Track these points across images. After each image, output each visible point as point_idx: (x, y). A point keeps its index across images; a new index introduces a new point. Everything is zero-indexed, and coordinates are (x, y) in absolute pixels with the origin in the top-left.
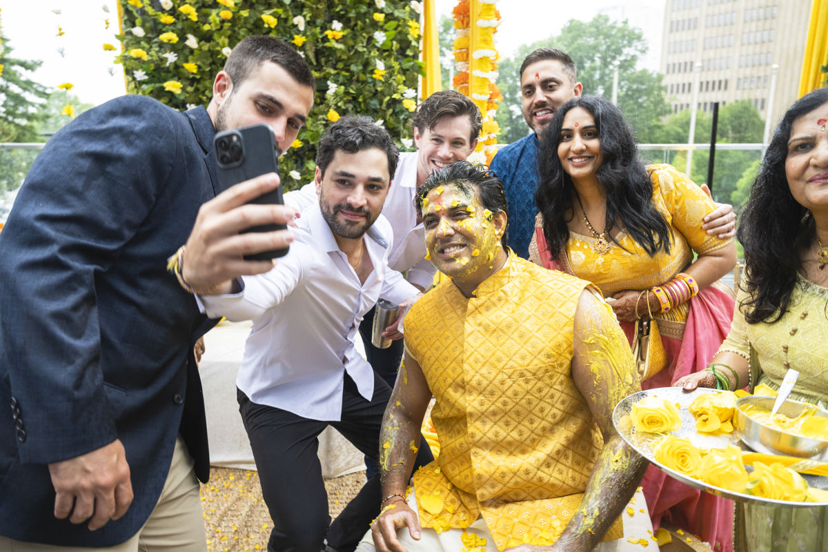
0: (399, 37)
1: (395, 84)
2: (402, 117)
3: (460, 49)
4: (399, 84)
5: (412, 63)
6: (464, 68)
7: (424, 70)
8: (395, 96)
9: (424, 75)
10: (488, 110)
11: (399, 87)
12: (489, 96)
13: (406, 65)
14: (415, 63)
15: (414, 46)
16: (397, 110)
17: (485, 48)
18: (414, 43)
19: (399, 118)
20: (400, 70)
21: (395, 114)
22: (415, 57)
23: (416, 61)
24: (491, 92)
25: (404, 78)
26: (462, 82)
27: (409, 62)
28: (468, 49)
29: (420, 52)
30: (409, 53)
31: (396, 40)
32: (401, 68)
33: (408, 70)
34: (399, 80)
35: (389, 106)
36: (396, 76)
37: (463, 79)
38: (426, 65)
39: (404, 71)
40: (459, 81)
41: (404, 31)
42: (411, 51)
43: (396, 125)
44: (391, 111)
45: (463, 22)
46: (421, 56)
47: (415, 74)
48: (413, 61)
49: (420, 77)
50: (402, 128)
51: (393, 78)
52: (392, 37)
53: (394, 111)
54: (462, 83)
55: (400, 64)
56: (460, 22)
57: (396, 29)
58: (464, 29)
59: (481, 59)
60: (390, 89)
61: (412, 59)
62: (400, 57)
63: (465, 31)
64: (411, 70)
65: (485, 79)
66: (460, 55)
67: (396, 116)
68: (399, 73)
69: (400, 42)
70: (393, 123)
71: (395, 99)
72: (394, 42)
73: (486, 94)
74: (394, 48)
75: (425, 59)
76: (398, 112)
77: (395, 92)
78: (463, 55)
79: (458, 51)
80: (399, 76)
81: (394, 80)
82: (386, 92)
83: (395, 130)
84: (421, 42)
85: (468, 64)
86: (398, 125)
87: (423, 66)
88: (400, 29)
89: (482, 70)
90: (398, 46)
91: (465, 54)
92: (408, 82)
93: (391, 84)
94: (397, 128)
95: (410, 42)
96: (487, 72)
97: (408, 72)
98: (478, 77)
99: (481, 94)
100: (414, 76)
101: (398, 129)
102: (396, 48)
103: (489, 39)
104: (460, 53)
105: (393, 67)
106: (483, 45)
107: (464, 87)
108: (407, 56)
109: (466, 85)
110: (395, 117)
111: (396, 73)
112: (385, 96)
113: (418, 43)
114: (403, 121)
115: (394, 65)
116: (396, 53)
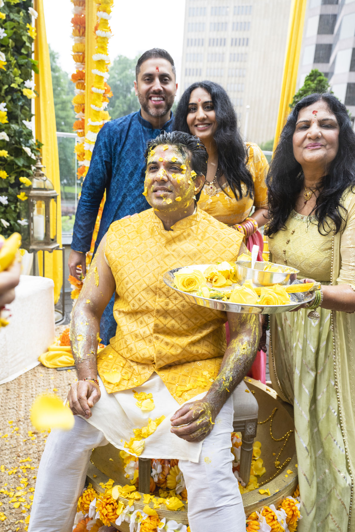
0: (14, 37)
1: (12, 75)
2: (20, 103)
3: (78, 52)
4: (15, 76)
5: (26, 60)
6: (80, 67)
7: (36, 67)
8: (13, 85)
9: (37, 72)
10: (102, 102)
11: (16, 78)
12: (104, 91)
13: (22, 61)
14: (29, 61)
15: (28, 47)
16: (15, 97)
17: (102, 53)
18: (27, 44)
19: (16, 104)
20: (16, 65)
21: (13, 101)
22: (28, 55)
23: (30, 59)
24: (106, 88)
25: (20, 72)
26: (80, 78)
27: (24, 59)
28: (84, 53)
29: (33, 52)
30: (23, 51)
31: (12, 39)
32: (17, 63)
33: (22, 65)
34: (16, 72)
35: (7, 92)
36: (13, 69)
37: (80, 76)
38: (38, 63)
39: (20, 66)
40: (77, 77)
41: (19, 32)
42: (26, 50)
43: (14, 110)
44: (9, 97)
45: (79, 31)
46: (33, 55)
47: (29, 70)
48: (27, 59)
49: (33, 73)
50: (18, 112)
51: (11, 70)
52: (10, 35)
53: (12, 98)
54: (80, 80)
55: (16, 59)
56: (77, 31)
57: (12, 29)
58: (80, 36)
59: (99, 61)
60: (8, 78)
61: (26, 57)
62: (15, 53)
63: (81, 38)
64: (26, 66)
65: (101, 77)
66: (77, 57)
67: (14, 102)
68: (15, 67)
69: (15, 40)
70: (12, 108)
71: (13, 88)
72: (10, 41)
73: (102, 89)
74: (10, 45)
75: (37, 58)
76: (16, 99)
77: (12, 83)
78: (80, 57)
79: (76, 54)
80: (16, 70)
81: (11, 72)
82: (5, 81)
83: (13, 114)
84: (33, 44)
85: (84, 65)
86: (16, 110)
87: (36, 64)
88: (15, 29)
89: (100, 70)
90: (14, 44)
91: (81, 57)
92: (23, 76)
93: (9, 75)
94: (15, 112)
95: (25, 43)
96: (104, 72)
97: (23, 67)
98: (97, 75)
99: (99, 88)
100: (28, 71)
101: (17, 113)
102: (12, 45)
103: (105, 47)
104: (78, 55)
105: (11, 61)
106: (101, 51)
107: (81, 83)
108: (21, 54)
109: (83, 81)
110: (12, 103)
111: (13, 67)
112: (4, 85)
113: (31, 45)
114: (19, 108)
115: (10, 59)
116: (12, 50)
